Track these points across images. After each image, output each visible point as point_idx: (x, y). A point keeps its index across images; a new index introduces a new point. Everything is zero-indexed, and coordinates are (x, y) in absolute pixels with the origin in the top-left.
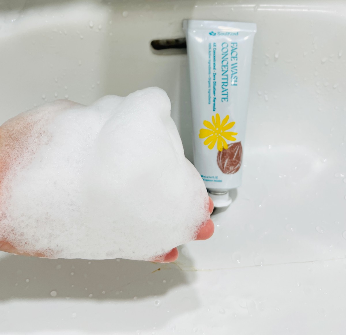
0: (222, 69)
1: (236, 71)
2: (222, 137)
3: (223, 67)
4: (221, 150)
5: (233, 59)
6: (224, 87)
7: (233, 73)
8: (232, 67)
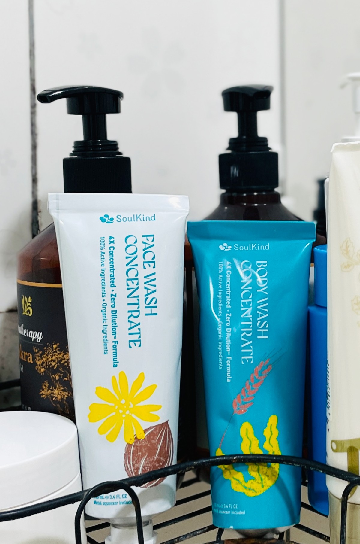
0: (128, 285)
1: (153, 288)
2: (133, 416)
3: (130, 282)
4: (132, 442)
5: (146, 265)
6: (132, 319)
7: (149, 291)
8: (147, 280)
